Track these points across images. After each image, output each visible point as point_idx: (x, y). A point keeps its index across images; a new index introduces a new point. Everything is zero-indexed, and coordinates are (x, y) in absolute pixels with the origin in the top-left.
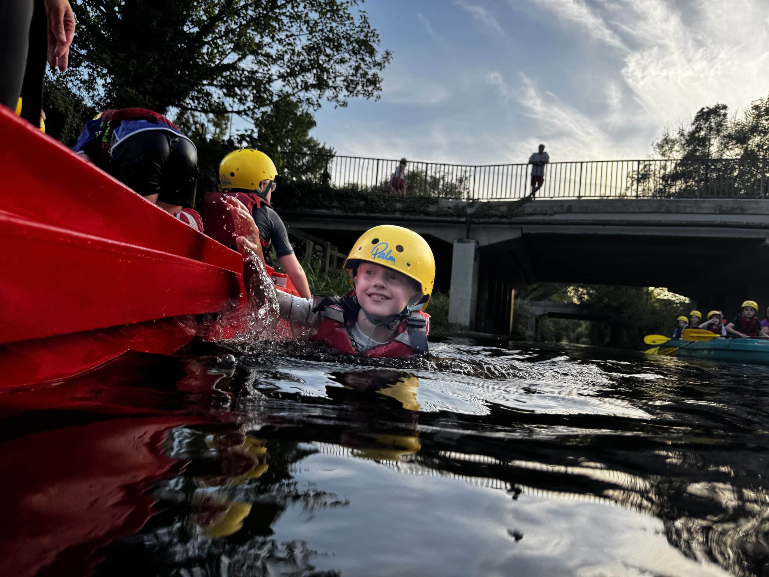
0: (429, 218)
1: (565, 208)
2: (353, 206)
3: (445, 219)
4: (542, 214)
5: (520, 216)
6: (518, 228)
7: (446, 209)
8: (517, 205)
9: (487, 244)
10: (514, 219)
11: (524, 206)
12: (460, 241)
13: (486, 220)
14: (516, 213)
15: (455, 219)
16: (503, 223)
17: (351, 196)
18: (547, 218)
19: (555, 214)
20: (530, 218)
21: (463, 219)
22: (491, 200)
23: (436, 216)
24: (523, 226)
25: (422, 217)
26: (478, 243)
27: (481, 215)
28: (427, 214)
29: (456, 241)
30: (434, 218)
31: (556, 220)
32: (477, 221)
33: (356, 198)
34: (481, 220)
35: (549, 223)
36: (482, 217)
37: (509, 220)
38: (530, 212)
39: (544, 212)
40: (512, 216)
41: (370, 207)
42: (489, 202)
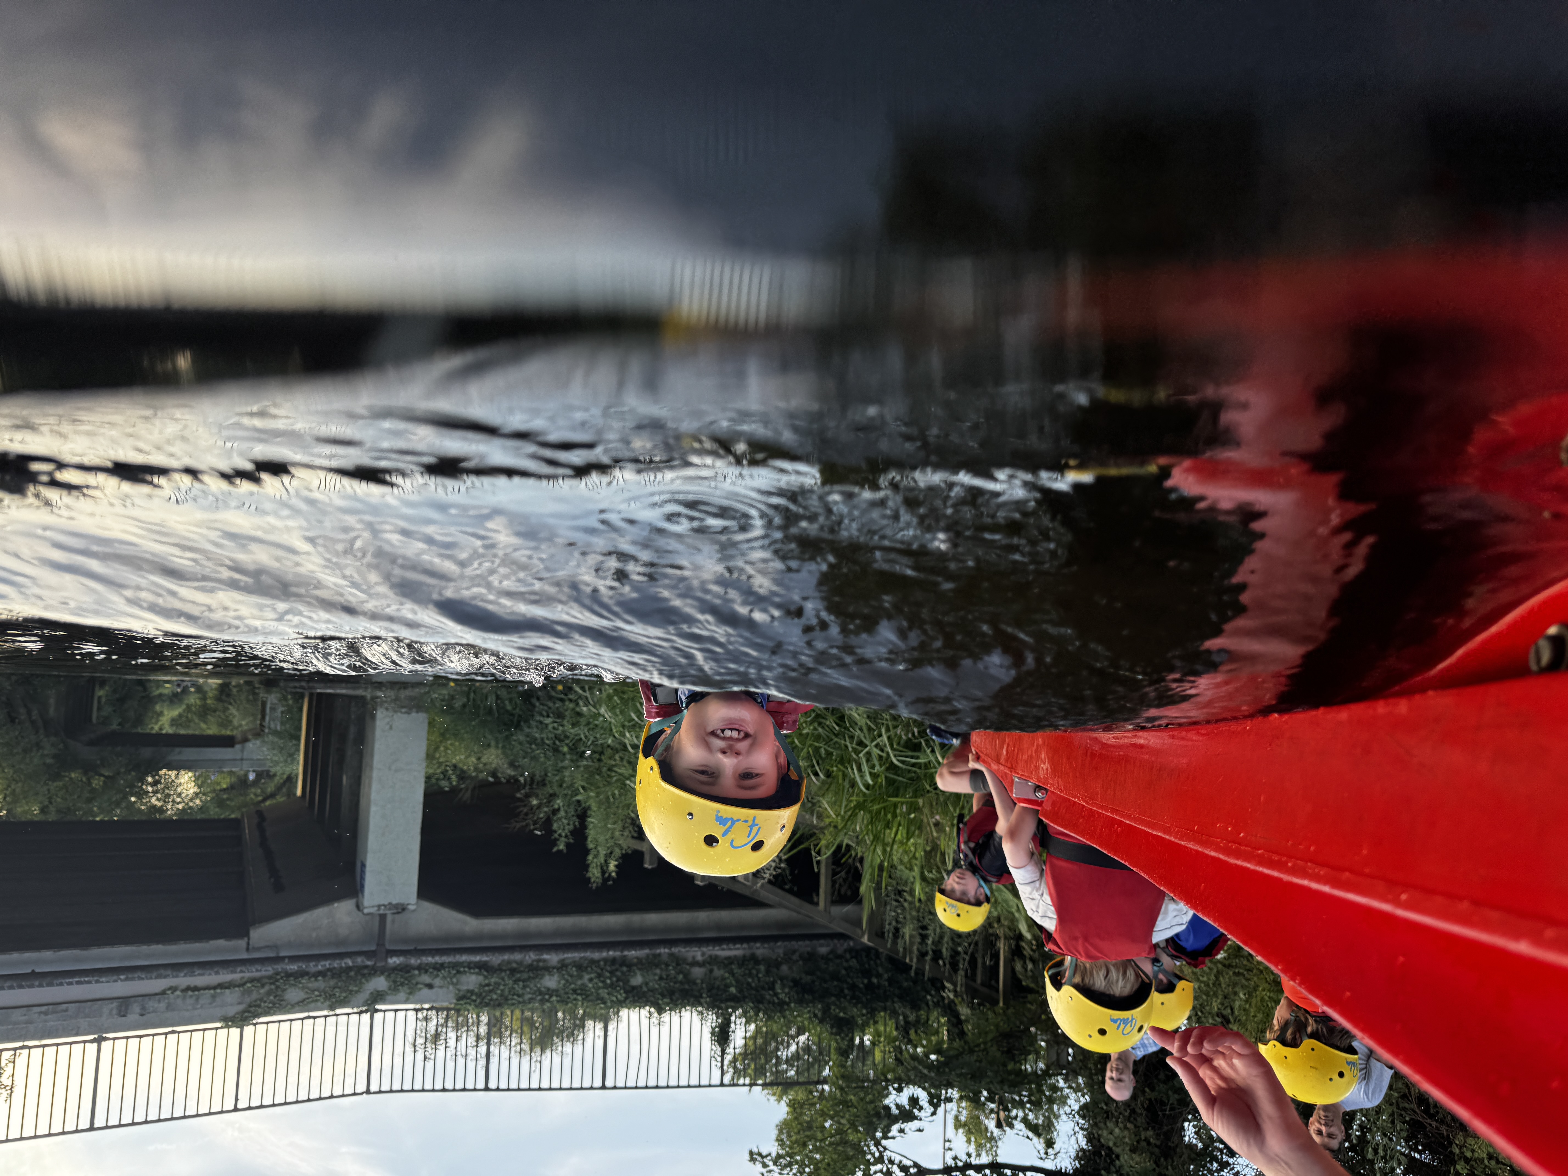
0: (477, 958)
1: (136, 1008)
2: (658, 971)
3: (438, 959)
4: (196, 989)
5: (252, 980)
6: (258, 949)
7: (437, 982)
8: (259, 1006)
9: (336, 905)
10: (268, 970)
11: (241, 1007)
12: (401, 909)
13: (336, 964)
14: (263, 986)
15: (413, 961)
16: (293, 959)
17: (663, 996)
18: (183, 980)
19: (163, 993)
20: (226, 977)
21: (394, 961)
22: (325, 1013)
23: (461, 964)
24: (245, 956)
25: (495, 959)
26: (358, 907)
27: (352, 974)
28: (482, 967)
29: (411, 907)
30: (464, 958)
31: (158, 977)
32: (359, 960)
33: (652, 990)
34: (350, 962)
35: (177, 967)
36: (349, 969)
37: (279, 967)
38: (227, 991)
39: (190, 993)
40: (273, 979)
41: (619, 974)
42: (332, 1008)
